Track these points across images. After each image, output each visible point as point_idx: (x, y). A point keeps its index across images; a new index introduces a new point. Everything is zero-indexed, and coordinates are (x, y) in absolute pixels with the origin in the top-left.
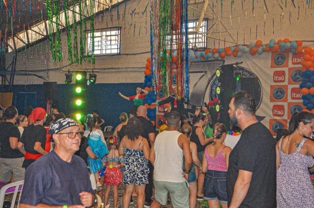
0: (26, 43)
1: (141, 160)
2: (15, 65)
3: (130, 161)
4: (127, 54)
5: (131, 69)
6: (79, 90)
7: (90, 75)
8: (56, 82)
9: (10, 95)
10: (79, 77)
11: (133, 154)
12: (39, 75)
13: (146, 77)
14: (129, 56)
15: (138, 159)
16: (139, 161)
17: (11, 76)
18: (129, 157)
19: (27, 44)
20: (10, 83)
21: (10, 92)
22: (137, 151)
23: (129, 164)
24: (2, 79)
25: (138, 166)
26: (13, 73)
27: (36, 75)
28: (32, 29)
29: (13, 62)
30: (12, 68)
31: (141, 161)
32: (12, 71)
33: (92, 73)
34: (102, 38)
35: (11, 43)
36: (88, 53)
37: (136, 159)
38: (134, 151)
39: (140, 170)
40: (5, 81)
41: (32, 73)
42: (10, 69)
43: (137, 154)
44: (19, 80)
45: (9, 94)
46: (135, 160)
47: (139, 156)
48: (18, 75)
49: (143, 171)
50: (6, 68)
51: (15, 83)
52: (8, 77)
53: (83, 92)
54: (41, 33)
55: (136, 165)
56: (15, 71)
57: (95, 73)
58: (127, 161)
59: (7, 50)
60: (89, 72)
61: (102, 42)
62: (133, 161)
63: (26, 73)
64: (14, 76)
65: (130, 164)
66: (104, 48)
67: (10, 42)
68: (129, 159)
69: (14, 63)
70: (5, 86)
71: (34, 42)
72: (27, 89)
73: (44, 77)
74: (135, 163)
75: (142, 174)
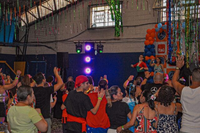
0: (38, 17)
2: (28, 37)
3: (164, 126)
4: (128, 26)
5: (131, 40)
6: (88, 59)
7: (97, 45)
8: (68, 52)
9: (23, 64)
10: (88, 48)
11: (168, 119)
12: (48, 46)
13: (146, 47)
14: (129, 28)
15: (173, 124)
16: (173, 126)
17: (24, 47)
18: (162, 123)
20: (23, 53)
21: (23, 61)
23: (163, 130)
24: (17, 50)
25: (173, 131)
26: (26, 44)
27: (46, 46)
28: (42, 5)
30: (25, 40)
32: (25, 42)
33: (99, 44)
34: (105, 12)
35: (23, 17)
36: (92, 26)
37: (171, 124)
38: (169, 116)
41: (43, 44)
42: (23, 41)
44: (31, 51)
46: (169, 125)
48: (30, 46)
50: (20, 40)
51: (27, 54)
52: (22, 48)
53: (91, 61)
54: (50, 8)
55: (171, 129)
56: (27, 42)
57: (102, 44)
58: (160, 127)
59: (20, 24)
60: (97, 43)
61: (105, 16)
62: (168, 127)
63: (37, 44)
64: (26, 47)
65: (165, 129)
66: (106, 21)
68: (163, 125)
69: (26, 36)
70: (19, 56)
71: (44, 17)
72: (38, 59)
74: (170, 128)
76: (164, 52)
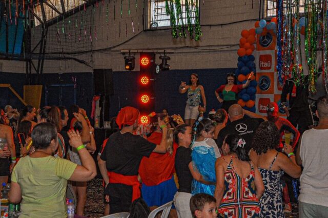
0: (61, 11)
1: (271, 186)
2: (45, 44)
4: (210, 25)
6: (145, 80)
7: (160, 57)
8: (111, 70)
9: (38, 89)
10: (145, 61)
12: (79, 59)
13: (240, 59)
14: (213, 29)
17: (39, 61)
19: (63, 14)
20: (37, 71)
21: (39, 84)
22: (266, 171)
24: (27, 66)
26: (43, 56)
27: (75, 59)
29: (41, 41)
30: (41, 49)
31: (269, 188)
32: (40, 53)
33: (163, 55)
35: (38, 12)
36: (151, 25)
39: (267, 202)
40: (30, 68)
41: (70, 56)
42: (37, 51)
43: (266, 176)
44: (51, 67)
45: (37, 86)
47: (268, 179)
49: (272, 204)
50: (32, 49)
51: (45, 71)
52: (35, 62)
53: (150, 82)
56: (44, 53)
57: (168, 55)
59: (32, 23)
60: (159, 53)
63: (62, 56)
64: (43, 62)
67: (36, 11)
69: (43, 42)
70: (30, 75)
71: (72, 11)
72: (62, 80)
73: (87, 61)
75: (270, 208)
76: (269, 68)
